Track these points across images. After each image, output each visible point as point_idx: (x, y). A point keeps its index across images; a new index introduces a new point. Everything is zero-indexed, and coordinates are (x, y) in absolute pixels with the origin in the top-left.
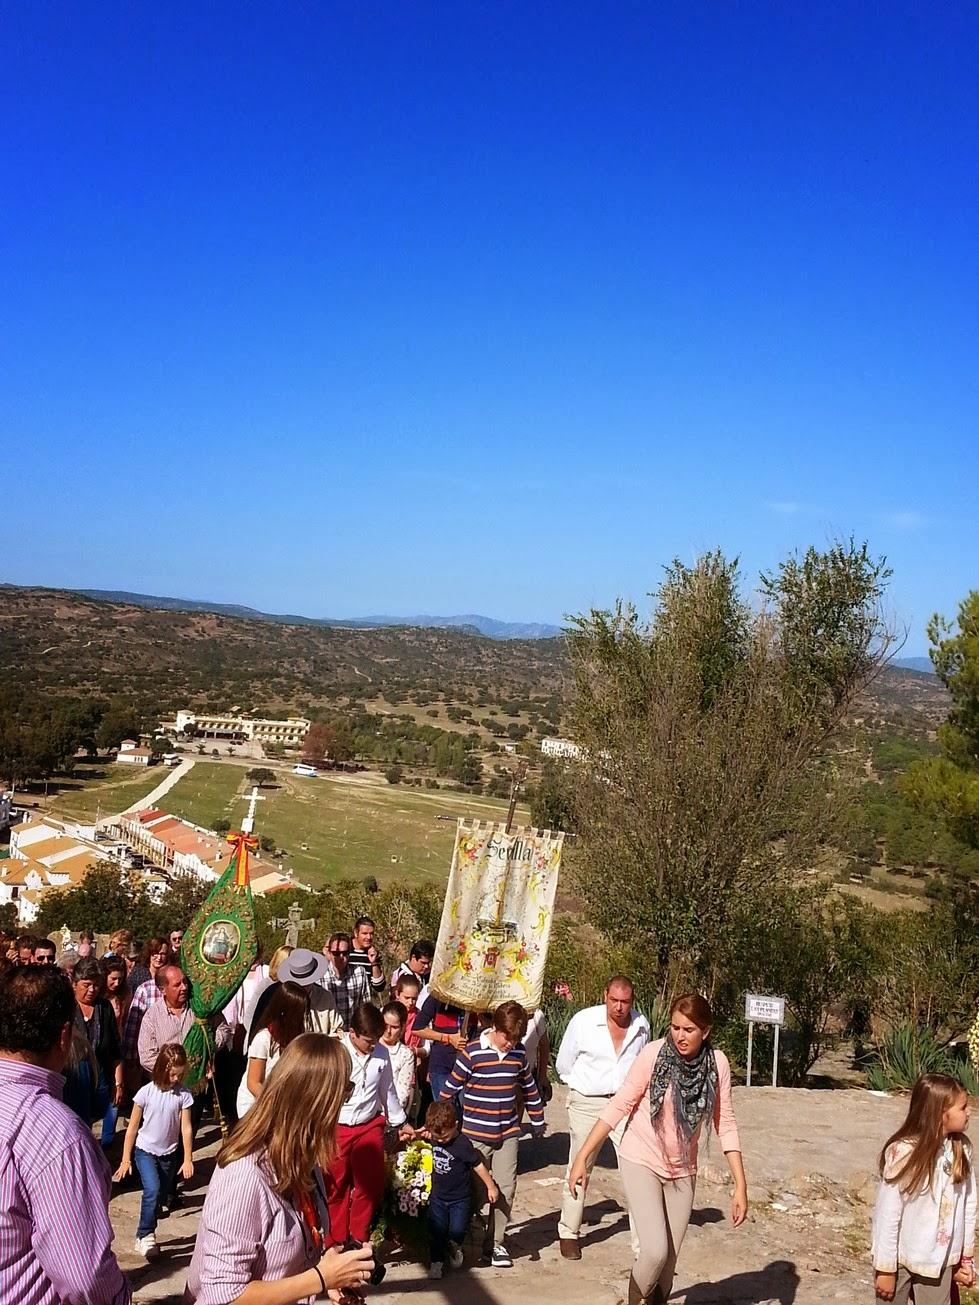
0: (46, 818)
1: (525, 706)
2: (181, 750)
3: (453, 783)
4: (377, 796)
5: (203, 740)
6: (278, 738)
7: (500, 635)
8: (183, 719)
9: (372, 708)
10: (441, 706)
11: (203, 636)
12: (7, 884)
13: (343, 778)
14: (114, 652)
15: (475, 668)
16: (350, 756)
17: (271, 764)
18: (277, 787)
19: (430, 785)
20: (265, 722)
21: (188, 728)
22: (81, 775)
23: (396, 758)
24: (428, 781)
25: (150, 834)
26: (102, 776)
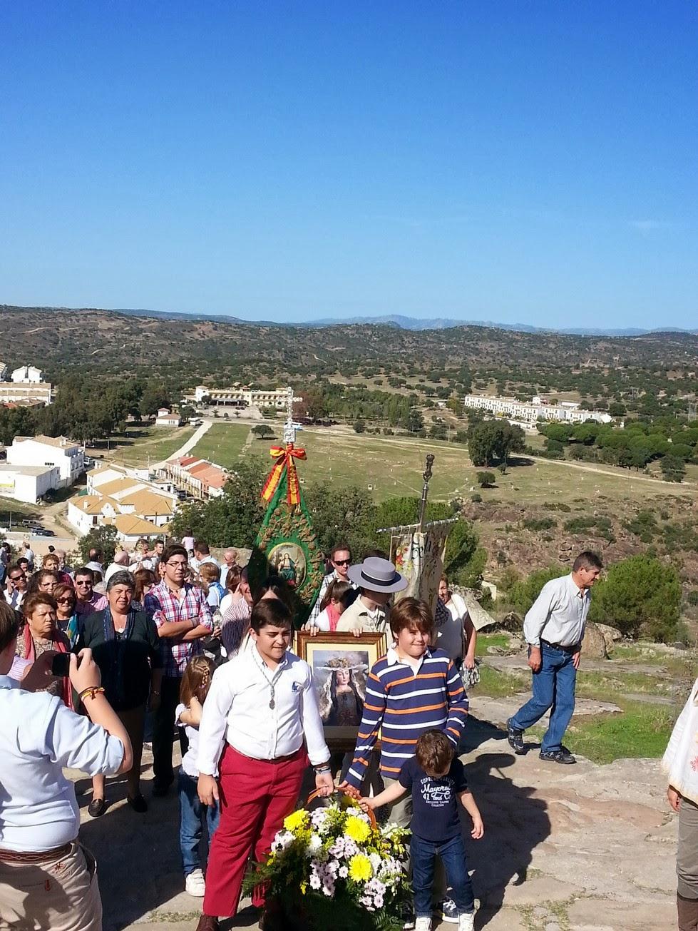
0: (112, 465)
1: (443, 375)
2: (201, 415)
3: (403, 431)
4: (350, 442)
5: (216, 407)
6: (270, 403)
7: (414, 328)
8: (200, 393)
9: (333, 380)
10: (382, 377)
11: (204, 337)
12: (89, 514)
13: (321, 430)
14: (142, 351)
15: (401, 352)
16: (326, 413)
17: (268, 423)
18: (274, 439)
19: (386, 432)
20: (260, 392)
21: (204, 399)
22: (131, 435)
23: (359, 415)
24: (385, 430)
25: (189, 474)
26: (146, 435)
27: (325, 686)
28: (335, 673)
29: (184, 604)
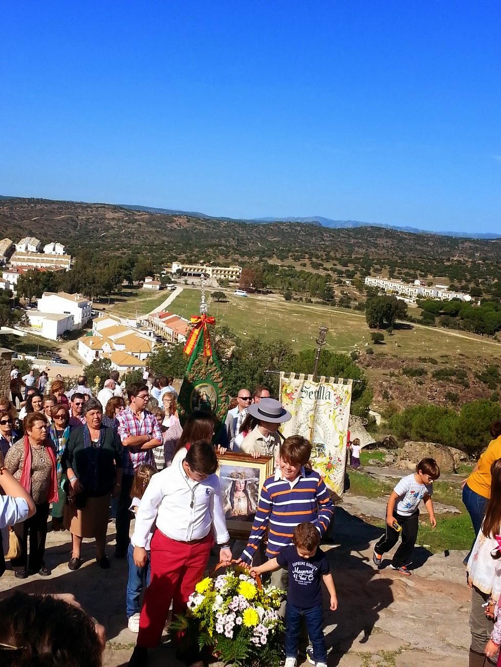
0: (111, 315)
1: (351, 262)
2: (175, 282)
3: (320, 300)
4: (280, 307)
5: (186, 278)
6: (225, 276)
7: (332, 226)
8: (175, 267)
9: (271, 262)
10: (307, 261)
11: (180, 227)
12: (93, 349)
13: (261, 297)
14: (136, 235)
15: (321, 243)
16: (264, 285)
17: (223, 290)
18: (227, 302)
19: (307, 301)
20: (218, 268)
21: (178, 271)
22: (125, 294)
23: (288, 287)
24: (306, 299)
25: (165, 324)
26: (136, 295)
27: (226, 491)
28: (234, 482)
29: (143, 423)
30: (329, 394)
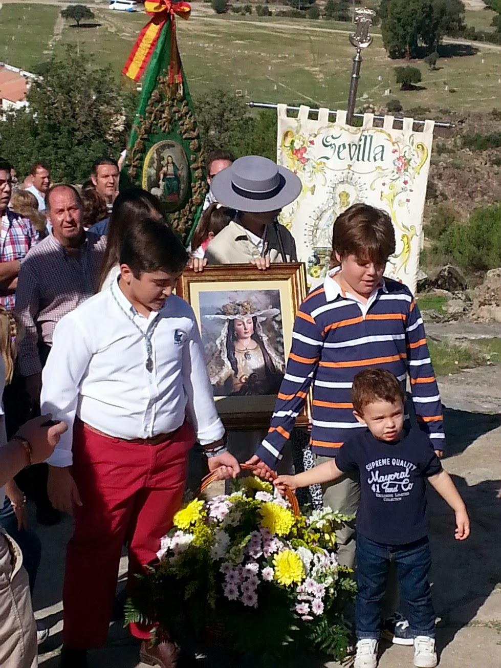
3: (285, 8)
4: (206, 28)
18: (95, 25)
19: (261, 11)
24: (258, 8)
27: (218, 342)
28: (232, 323)
29: (8, 238)
30: (383, 151)
